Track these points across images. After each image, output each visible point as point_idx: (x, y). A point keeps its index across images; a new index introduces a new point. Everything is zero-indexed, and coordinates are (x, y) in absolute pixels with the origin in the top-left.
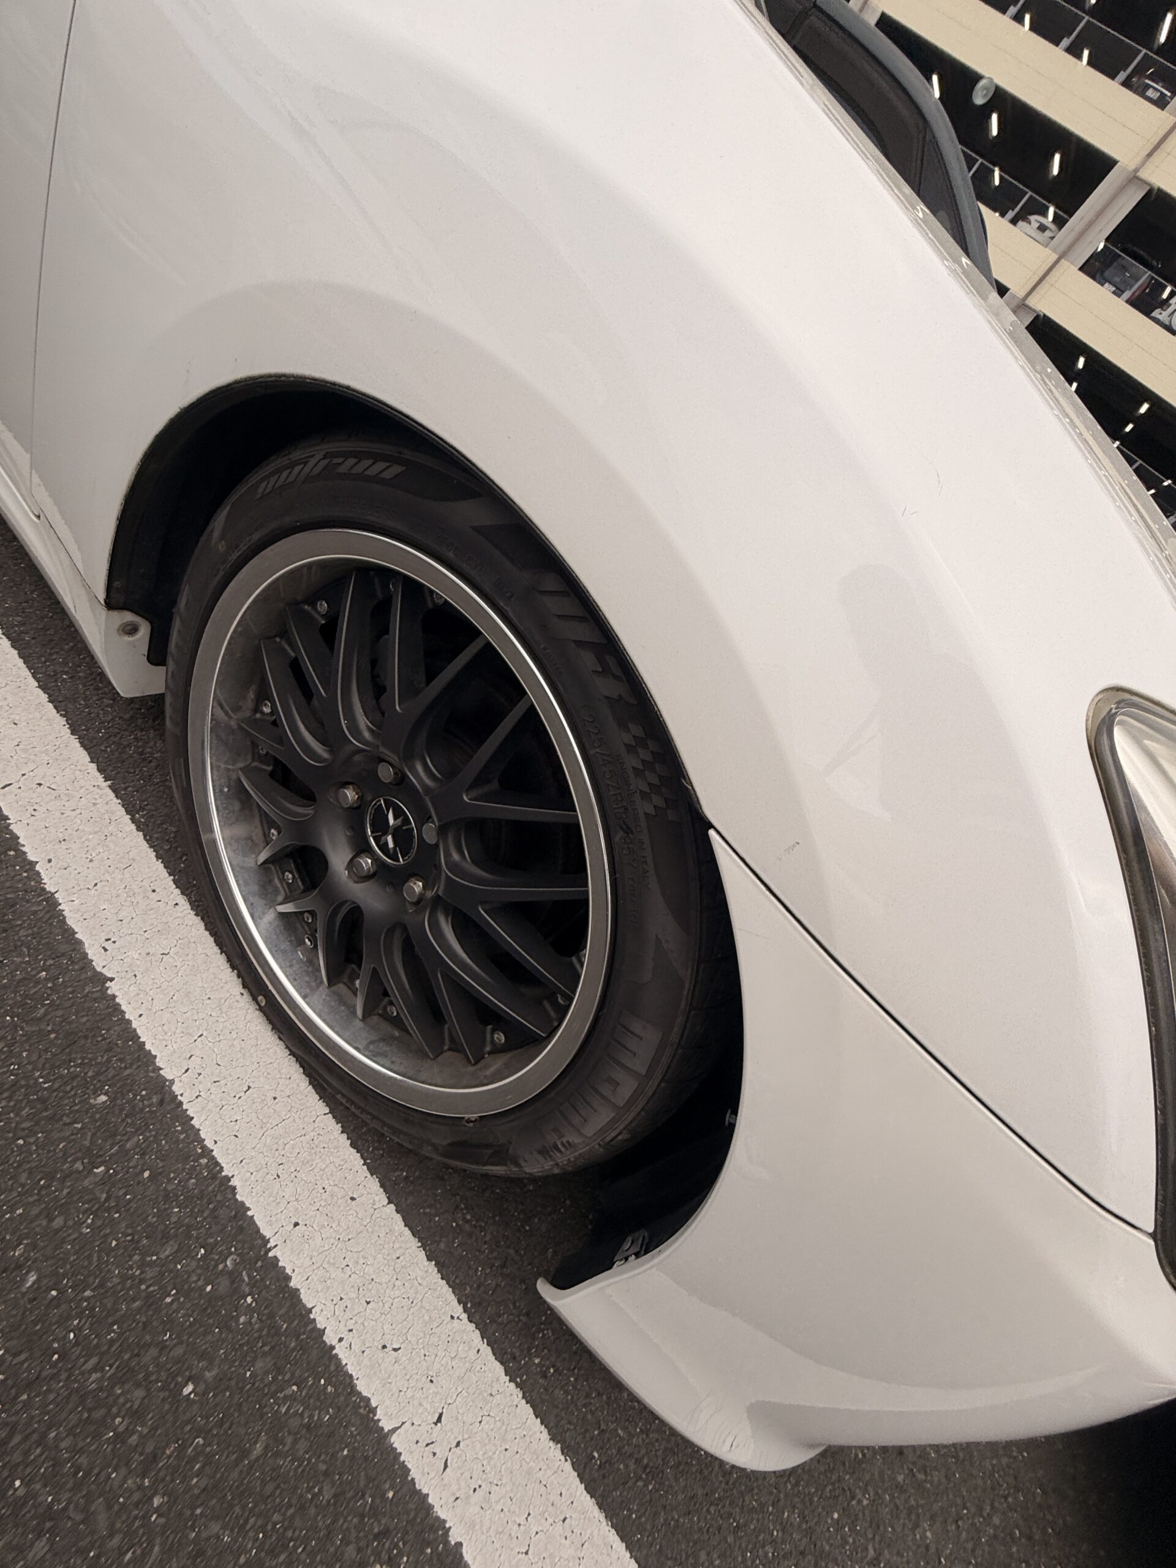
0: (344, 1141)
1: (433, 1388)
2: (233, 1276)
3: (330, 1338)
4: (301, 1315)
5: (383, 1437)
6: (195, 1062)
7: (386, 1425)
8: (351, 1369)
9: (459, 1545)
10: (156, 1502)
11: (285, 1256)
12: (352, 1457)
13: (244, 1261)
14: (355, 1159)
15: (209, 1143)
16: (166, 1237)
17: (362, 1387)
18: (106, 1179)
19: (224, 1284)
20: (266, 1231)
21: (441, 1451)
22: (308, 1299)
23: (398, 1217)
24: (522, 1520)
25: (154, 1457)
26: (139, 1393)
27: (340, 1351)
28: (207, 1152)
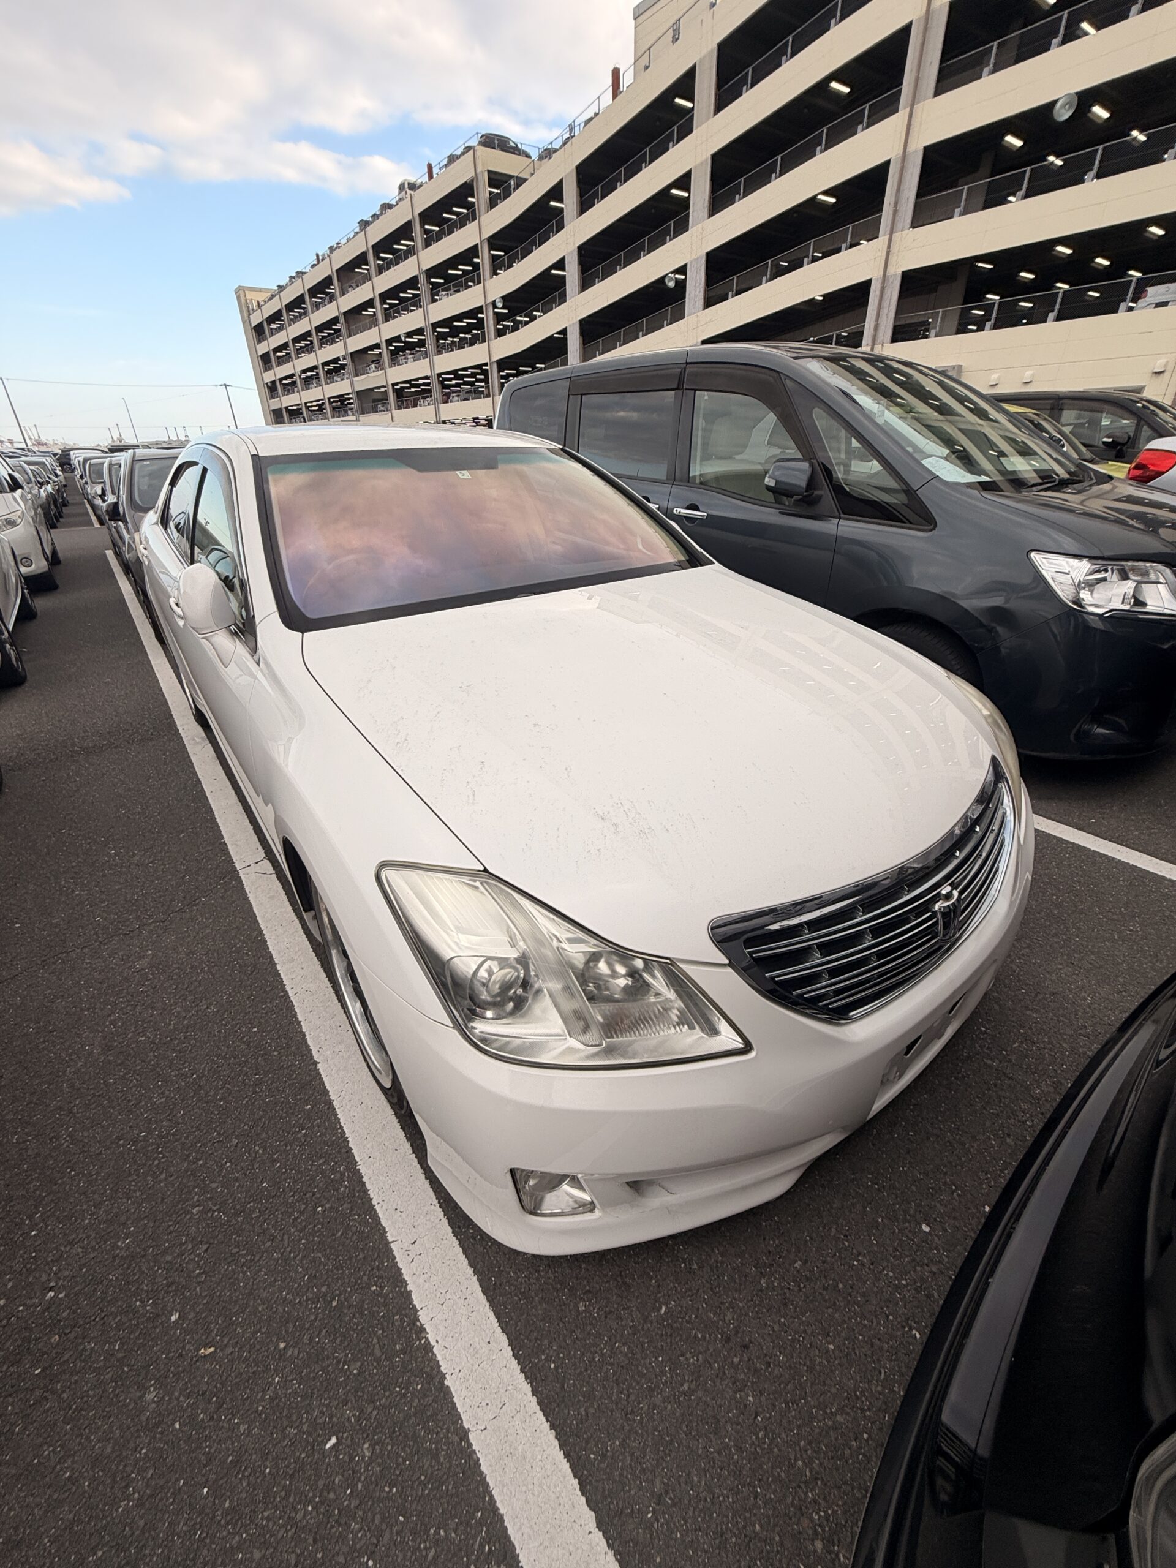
0: (398, 1126)
1: (414, 1230)
2: (342, 1174)
3: (374, 1202)
4: (366, 1192)
5: (387, 1244)
6: (342, 1094)
7: (390, 1239)
8: (380, 1215)
9: (411, 1291)
10: (303, 1241)
11: (362, 1168)
12: (373, 1247)
13: (347, 1169)
14: (402, 1134)
15: (342, 1124)
16: (321, 1157)
17: (383, 1222)
18: (305, 1135)
19: (338, 1176)
20: (357, 1159)
21: (412, 1256)
22: (368, 1186)
23: (416, 1160)
24: (444, 1292)
25: (305, 1227)
26: (304, 1206)
27: (377, 1208)
28: (341, 1128)
